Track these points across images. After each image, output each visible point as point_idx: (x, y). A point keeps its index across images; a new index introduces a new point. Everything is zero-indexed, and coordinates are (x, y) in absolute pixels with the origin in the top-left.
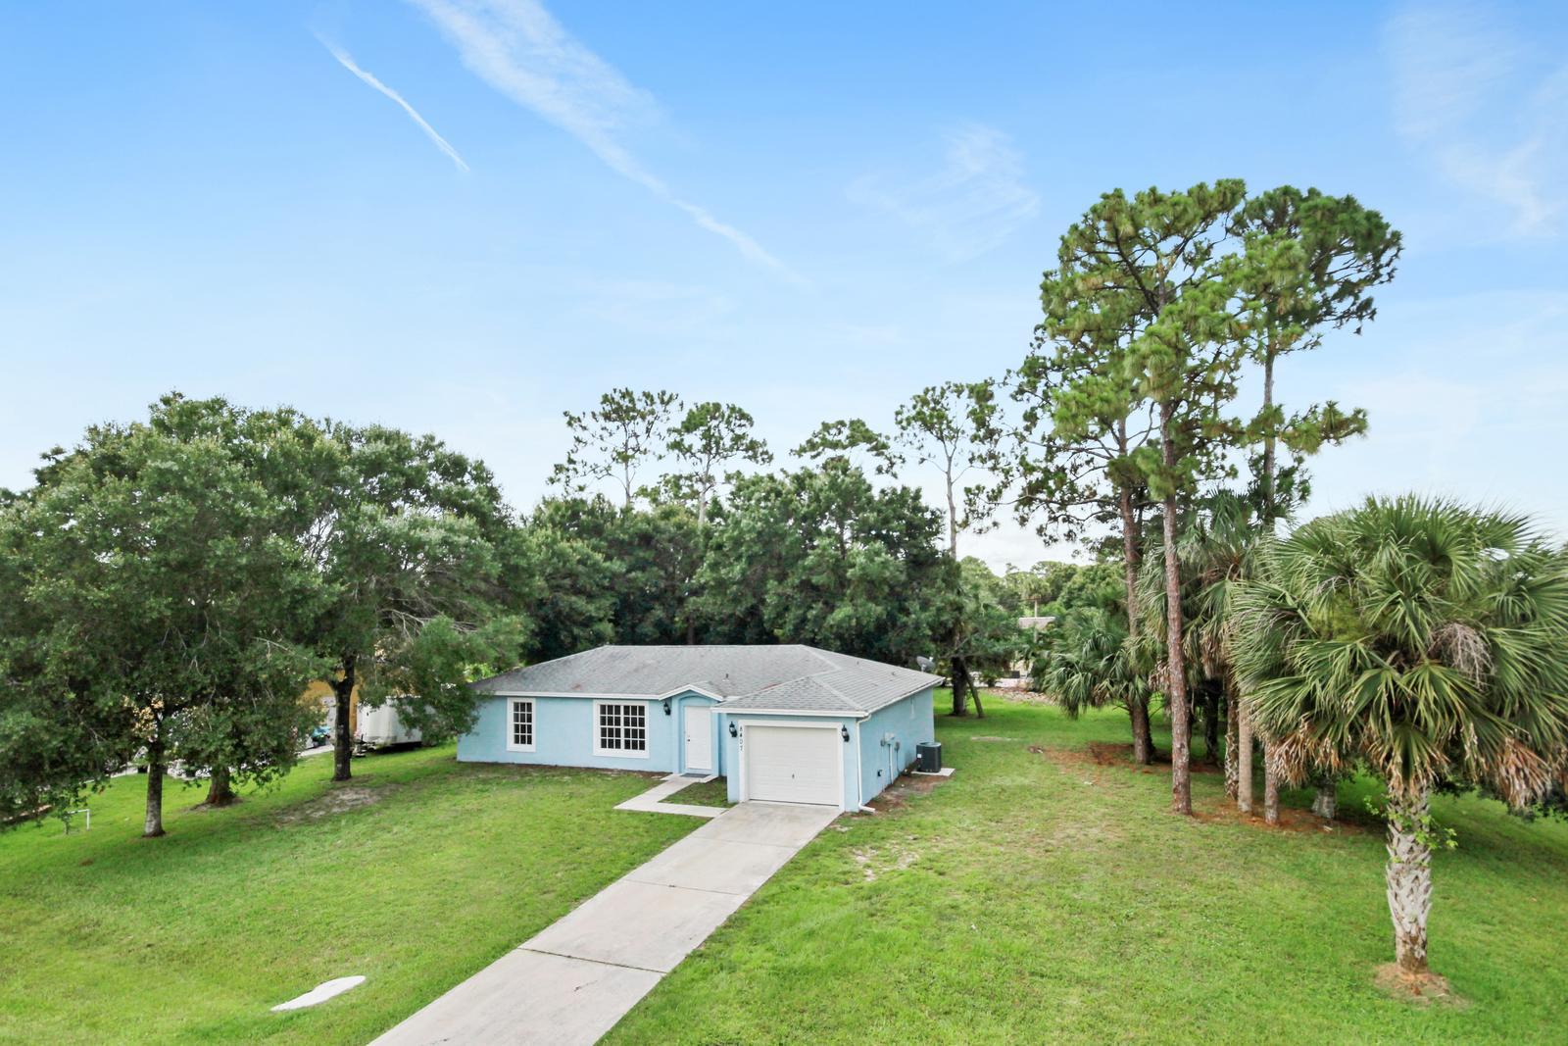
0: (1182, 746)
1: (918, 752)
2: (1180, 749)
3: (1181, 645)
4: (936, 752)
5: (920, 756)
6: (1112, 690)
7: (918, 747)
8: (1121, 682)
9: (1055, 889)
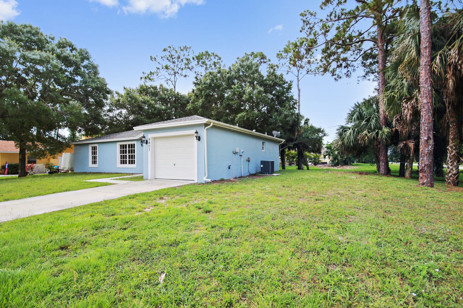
0: (429, 138)
1: (261, 164)
2: (427, 141)
3: (431, 66)
4: (270, 163)
5: (262, 166)
6: (369, 135)
7: (261, 162)
8: (374, 130)
9: (314, 230)
